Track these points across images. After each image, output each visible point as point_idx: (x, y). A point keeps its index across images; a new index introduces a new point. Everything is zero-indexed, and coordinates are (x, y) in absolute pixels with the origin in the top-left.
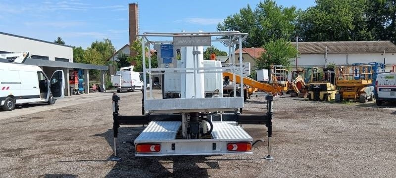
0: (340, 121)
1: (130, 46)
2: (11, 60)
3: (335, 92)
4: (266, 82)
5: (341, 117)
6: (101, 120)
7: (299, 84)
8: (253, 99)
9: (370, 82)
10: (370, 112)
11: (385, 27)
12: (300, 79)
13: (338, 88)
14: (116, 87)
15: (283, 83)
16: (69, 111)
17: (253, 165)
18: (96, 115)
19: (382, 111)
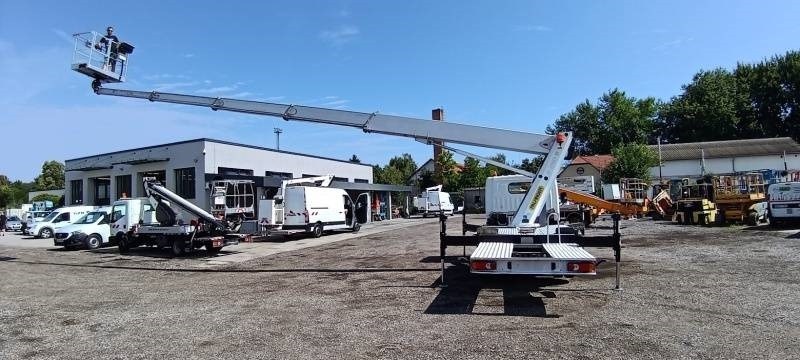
0: (716, 248)
1: (435, 161)
2: (318, 184)
3: (715, 212)
4: (617, 201)
5: (720, 243)
6: (414, 248)
7: (663, 202)
8: (599, 223)
9: (761, 196)
10: (759, 237)
11: (783, 118)
12: (664, 195)
13: (719, 205)
14: (423, 211)
15: (640, 201)
16: (375, 238)
17: (598, 295)
18: (408, 243)
19: (775, 235)
